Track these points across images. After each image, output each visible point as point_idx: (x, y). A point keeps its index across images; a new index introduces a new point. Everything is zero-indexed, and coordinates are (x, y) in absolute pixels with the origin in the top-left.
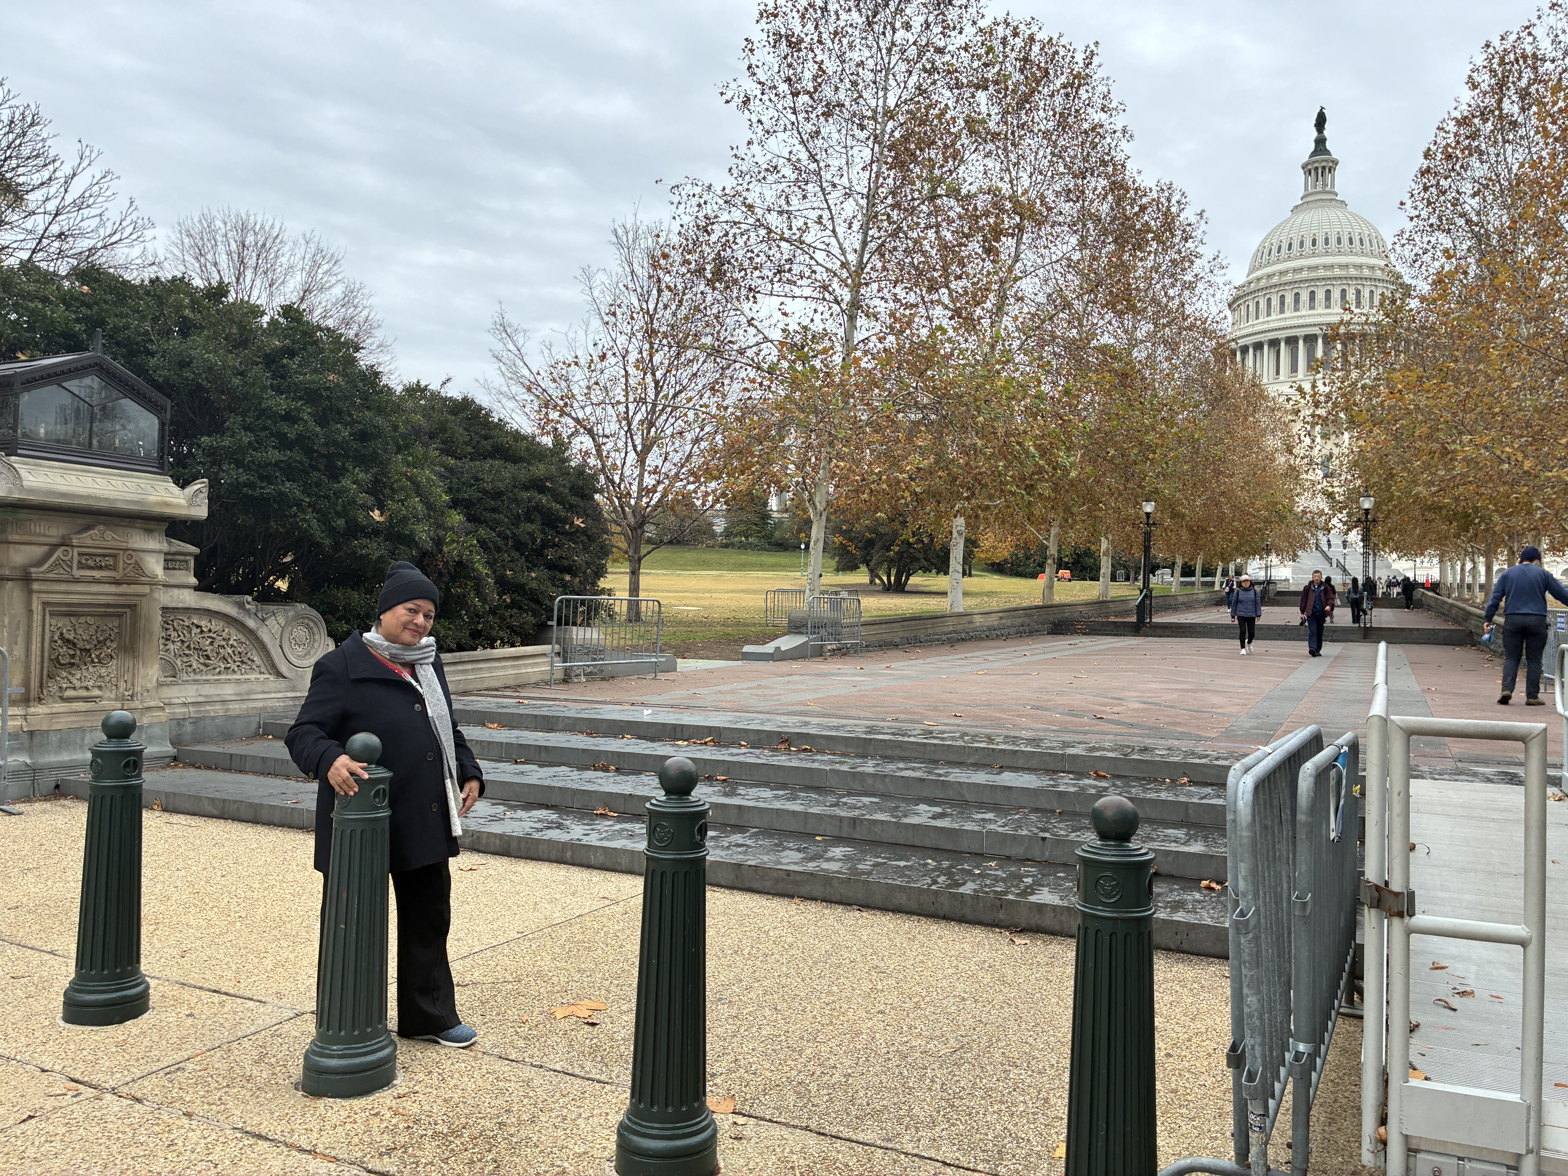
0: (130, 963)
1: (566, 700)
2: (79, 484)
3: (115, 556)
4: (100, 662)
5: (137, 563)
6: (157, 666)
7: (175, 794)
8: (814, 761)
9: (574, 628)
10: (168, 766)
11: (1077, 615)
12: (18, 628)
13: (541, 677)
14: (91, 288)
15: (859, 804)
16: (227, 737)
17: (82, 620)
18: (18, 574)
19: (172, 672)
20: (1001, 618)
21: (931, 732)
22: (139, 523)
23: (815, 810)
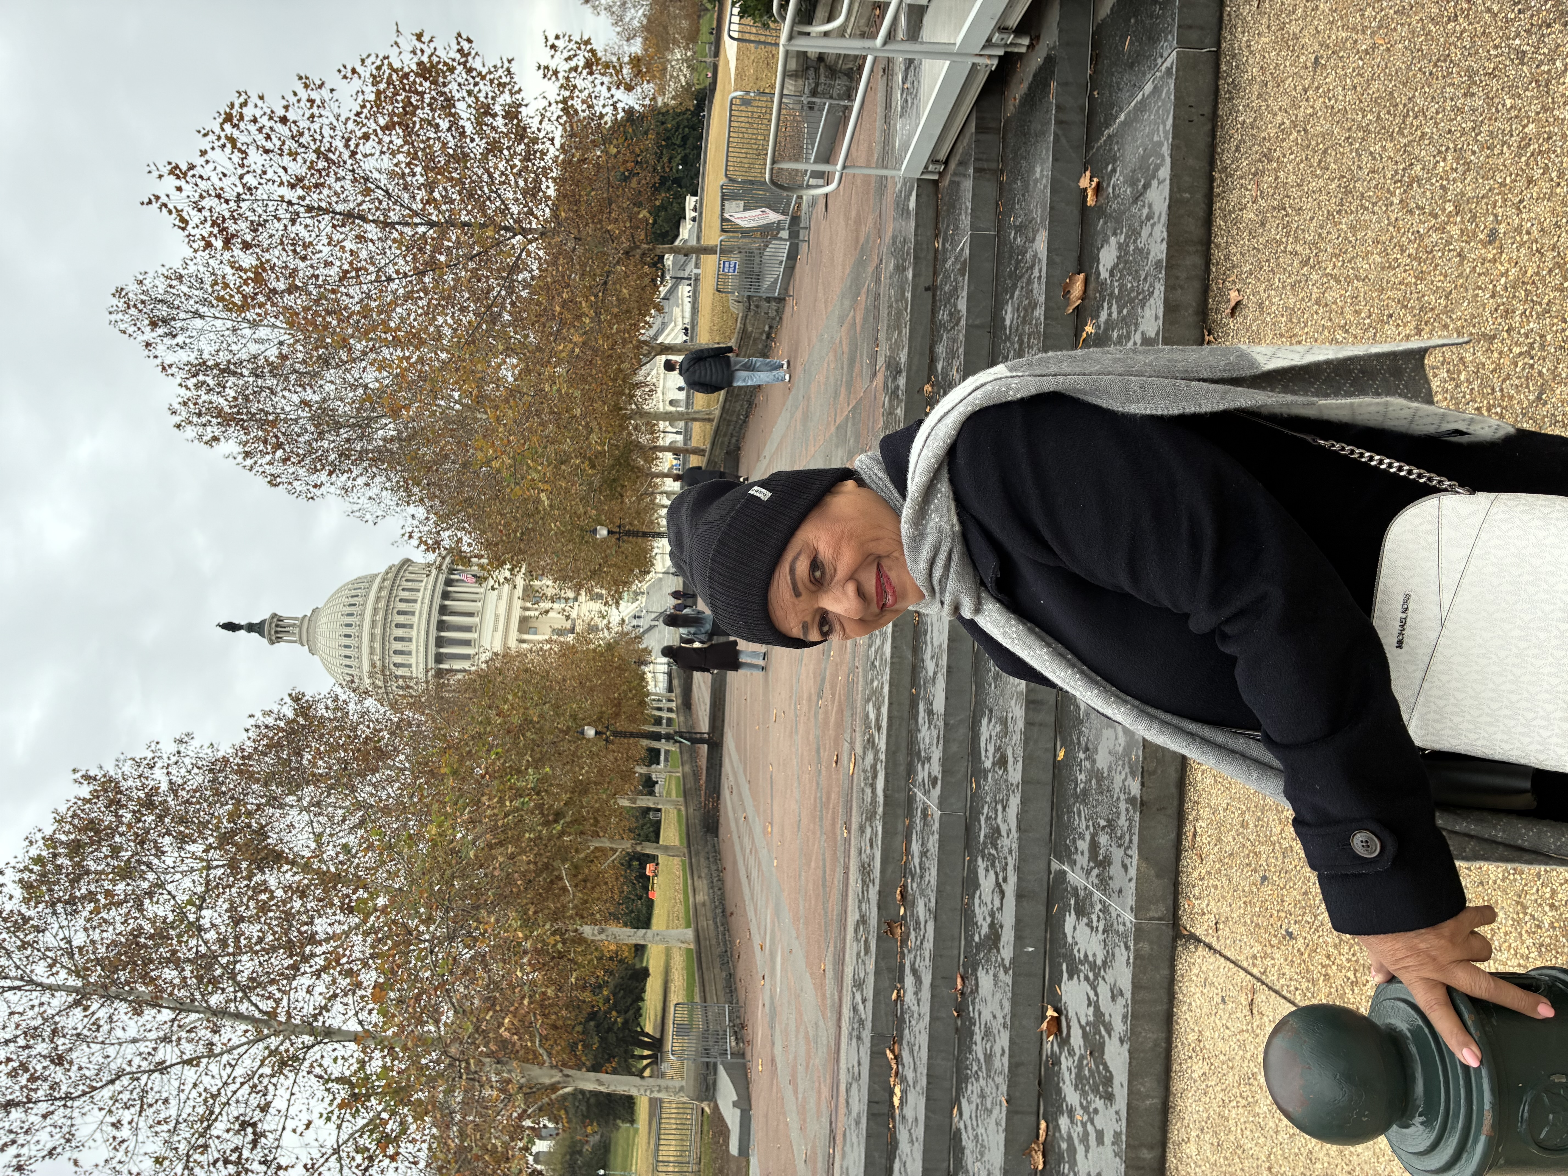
11: (698, 812)
20: (700, 877)
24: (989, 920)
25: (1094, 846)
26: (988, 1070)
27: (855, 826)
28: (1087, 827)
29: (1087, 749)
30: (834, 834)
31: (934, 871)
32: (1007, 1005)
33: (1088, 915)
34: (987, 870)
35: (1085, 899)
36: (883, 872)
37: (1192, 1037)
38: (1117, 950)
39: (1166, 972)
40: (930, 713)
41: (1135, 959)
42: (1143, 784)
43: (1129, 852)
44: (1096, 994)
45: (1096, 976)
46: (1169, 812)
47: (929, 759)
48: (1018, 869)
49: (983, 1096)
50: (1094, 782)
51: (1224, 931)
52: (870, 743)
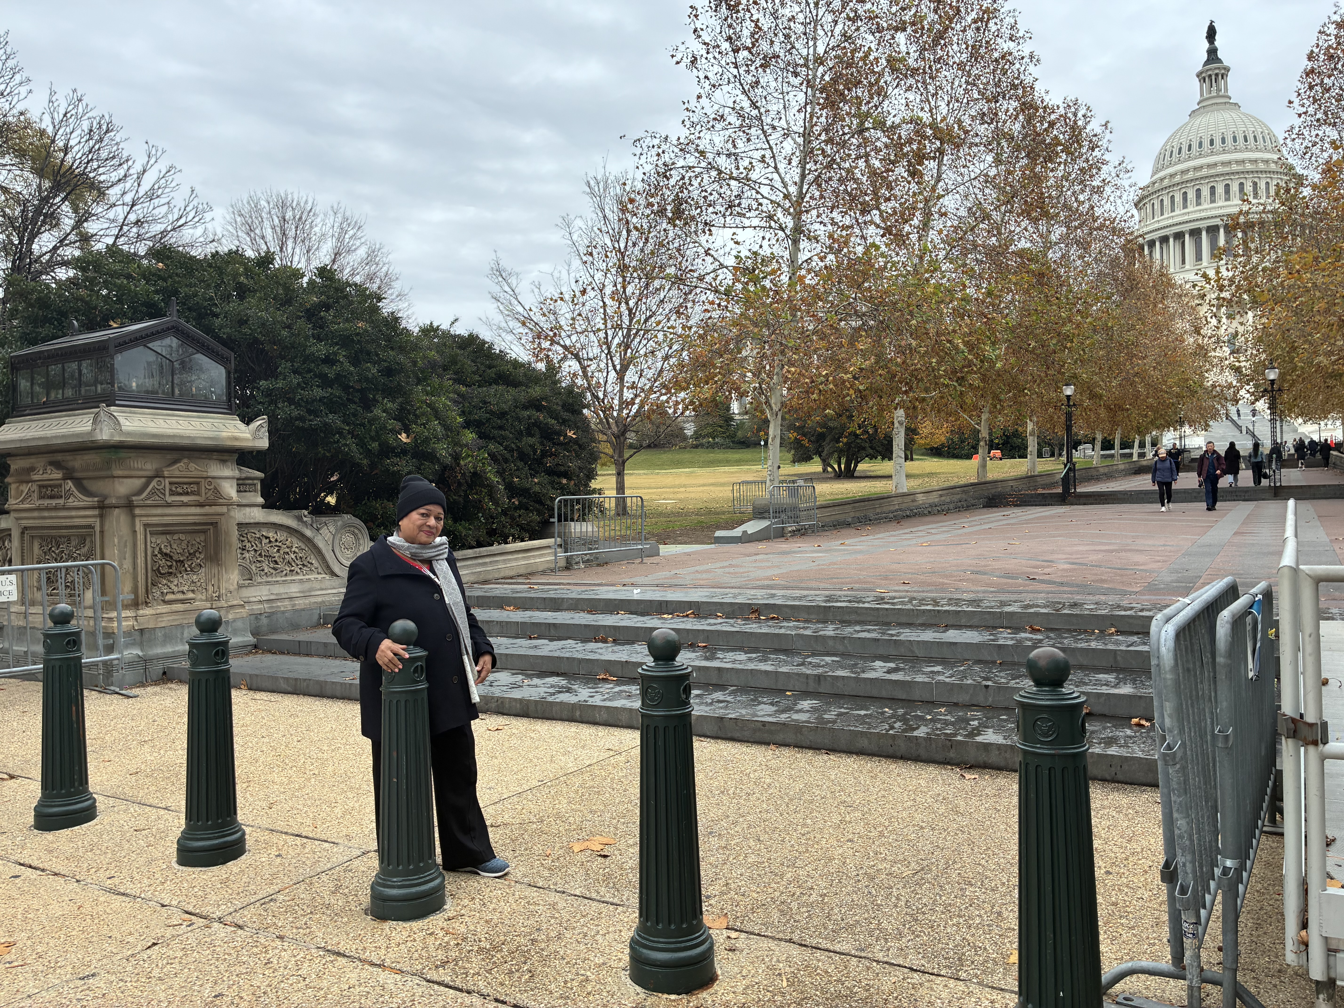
0: (229, 815)
1: (569, 584)
2: (166, 426)
3: (198, 483)
4: (192, 570)
5: (215, 488)
6: (236, 572)
7: (257, 676)
8: (781, 627)
9: (572, 524)
10: (251, 652)
11: (1008, 489)
12: (125, 546)
13: (547, 566)
14: (165, 265)
15: (823, 663)
16: (295, 627)
17: (176, 537)
18: (122, 502)
19: (249, 576)
20: (941, 496)
21: (883, 599)
22: (215, 455)
23: (784, 669)
24: (722, 657)
28: (736, 700)
34: (749, 657)
40: (865, 631)
46: (720, 732)
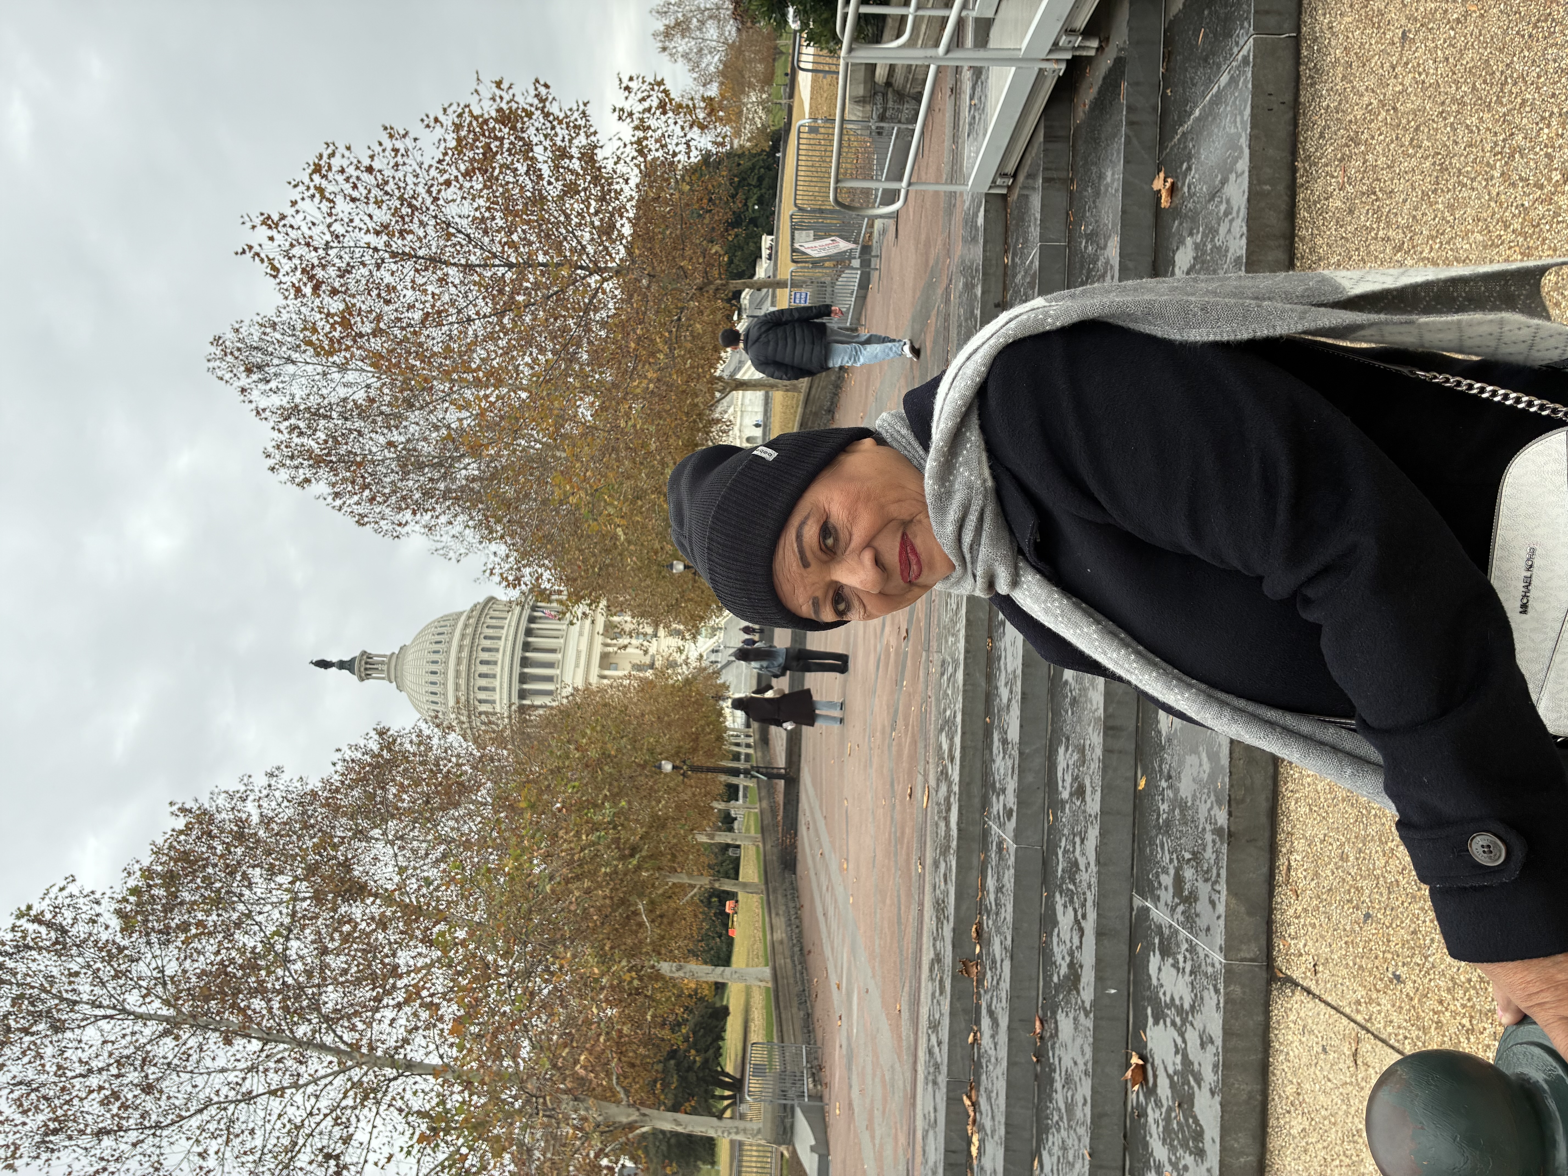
11: (775, 850)
24: (1068, 959)
25: (1179, 881)
26: (1069, 1120)
27: (929, 861)
28: (1171, 860)
29: (1169, 777)
30: (909, 869)
31: (1010, 908)
32: (1088, 1051)
33: (1174, 955)
34: (1065, 907)
35: (1170, 938)
36: (957, 908)
37: (1290, 1090)
38: (1206, 994)
39: (1260, 1018)
40: (1005, 742)
41: (1226, 1003)
42: (1230, 814)
43: (1217, 887)
44: (1184, 1041)
45: (1184, 1021)
46: (1260, 843)
47: (1004, 790)
48: (1098, 905)
49: (1064, 1148)
50: (1177, 812)
51: (1324, 973)
52: (944, 775)
